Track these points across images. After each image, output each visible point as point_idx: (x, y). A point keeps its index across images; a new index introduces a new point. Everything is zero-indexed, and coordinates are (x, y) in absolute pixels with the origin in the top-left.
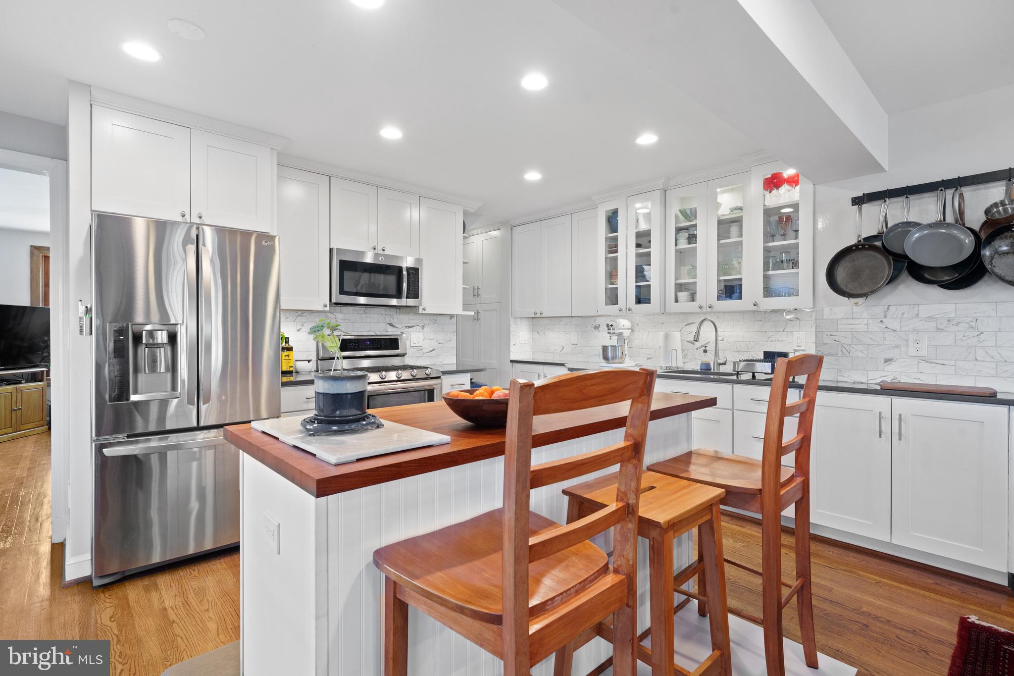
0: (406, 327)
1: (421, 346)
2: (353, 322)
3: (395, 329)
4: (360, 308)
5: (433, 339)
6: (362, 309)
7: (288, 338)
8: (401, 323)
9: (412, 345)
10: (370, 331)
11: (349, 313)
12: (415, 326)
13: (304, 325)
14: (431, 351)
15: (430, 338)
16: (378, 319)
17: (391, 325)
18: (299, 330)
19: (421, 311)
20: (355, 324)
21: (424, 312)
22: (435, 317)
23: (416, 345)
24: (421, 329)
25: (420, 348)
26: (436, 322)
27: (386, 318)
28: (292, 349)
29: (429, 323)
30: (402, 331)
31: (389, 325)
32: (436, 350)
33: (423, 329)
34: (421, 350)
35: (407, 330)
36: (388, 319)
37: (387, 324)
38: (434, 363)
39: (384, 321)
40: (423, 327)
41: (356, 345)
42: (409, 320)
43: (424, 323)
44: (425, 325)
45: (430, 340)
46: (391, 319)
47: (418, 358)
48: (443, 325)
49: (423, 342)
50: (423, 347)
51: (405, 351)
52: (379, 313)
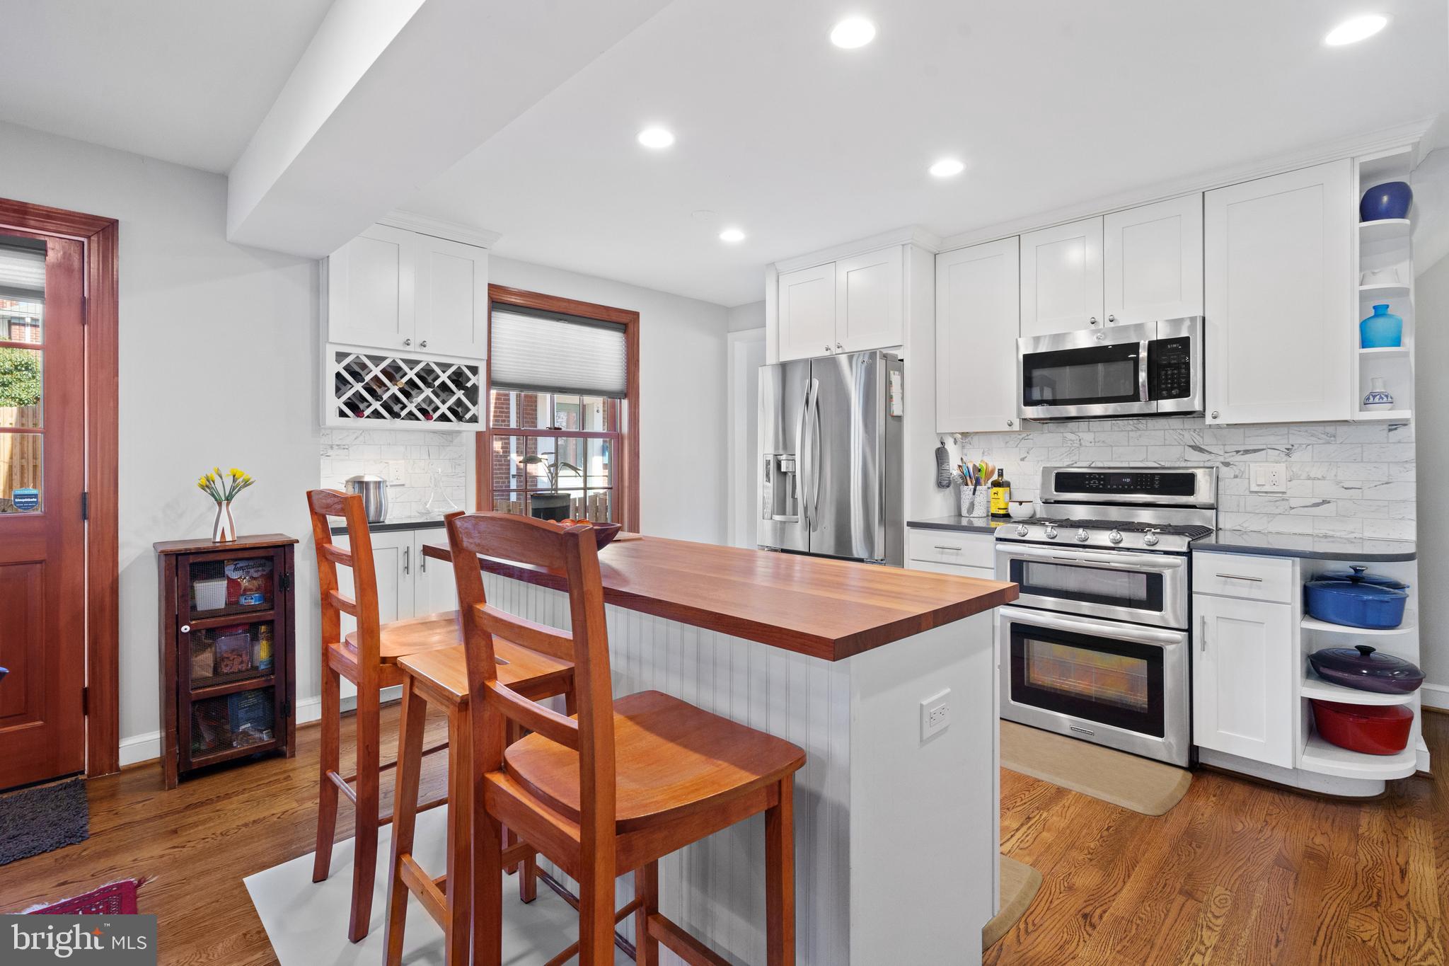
0: (1238, 452)
1: (1283, 493)
2: (1111, 446)
3: (1207, 456)
4: (1126, 422)
5: (1324, 478)
6: (1131, 422)
7: (1002, 470)
8: (1224, 445)
9: (1254, 488)
10: (1146, 460)
12: (1263, 450)
13: (1030, 452)
14: (1316, 505)
15: (1312, 475)
16: (1165, 439)
17: (1196, 448)
18: (1023, 459)
19: (1209, 420)
20: (1114, 448)
21: (1217, 421)
22: (1330, 429)
23: (1264, 489)
24: (1283, 455)
25: (1281, 495)
26: (1332, 438)
27: (1183, 435)
28: (1008, 485)
29: (1308, 442)
30: (1227, 460)
31: (1190, 449)
32: (1335, 503)
33: (1288, 455)
34: (1283, 500)
35: (1239, 458)
36: (1189, 437)
37: (1186, 447)
38: (1327, 532)
39: (1180, 441)
40: (1289, 451)
41: (1102, 482)
42: (1245, 437)
43: (1291, 442)
44: (1296, 447)
45: (1314, 479)
46: (1198, 437)
47: (1274, 517)
48: (1360, 445)
49: (1288, 483)
50: (1288, 495)
51: (1211, 501)
52: (1167, 427)
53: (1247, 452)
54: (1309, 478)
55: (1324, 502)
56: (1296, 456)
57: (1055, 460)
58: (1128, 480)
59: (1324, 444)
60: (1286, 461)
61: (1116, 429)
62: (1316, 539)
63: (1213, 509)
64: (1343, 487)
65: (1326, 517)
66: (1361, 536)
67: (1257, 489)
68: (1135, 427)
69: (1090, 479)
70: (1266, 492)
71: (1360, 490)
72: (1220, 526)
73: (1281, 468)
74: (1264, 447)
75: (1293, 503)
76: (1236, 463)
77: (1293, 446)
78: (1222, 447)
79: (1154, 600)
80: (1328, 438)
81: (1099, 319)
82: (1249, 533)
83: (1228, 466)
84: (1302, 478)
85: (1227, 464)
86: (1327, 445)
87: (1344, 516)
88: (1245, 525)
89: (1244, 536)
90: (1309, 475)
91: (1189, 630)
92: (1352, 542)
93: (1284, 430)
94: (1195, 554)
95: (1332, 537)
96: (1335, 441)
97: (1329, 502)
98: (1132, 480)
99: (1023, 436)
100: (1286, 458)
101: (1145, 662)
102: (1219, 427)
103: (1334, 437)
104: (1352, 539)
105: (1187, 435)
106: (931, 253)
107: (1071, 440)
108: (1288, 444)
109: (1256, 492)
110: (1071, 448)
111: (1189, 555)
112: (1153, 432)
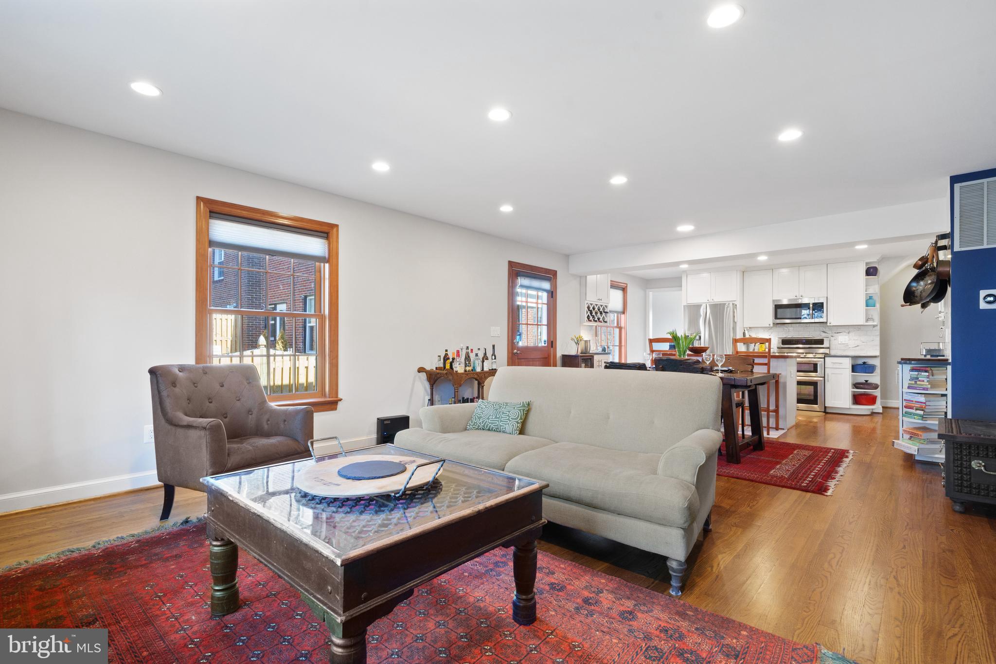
0: (835, 333)
2: (799, 331)
3: (828, 335)
5: (857, 340)
10: (809, 335)
14: (856, 347)
16: (815, 329)
17: (824, 332)
19: (828, 324)
21: (830, 324)
22: (859, 327)
23: (842, 343)
24: (847, 334)
25: (846, 344)
29: (854, 330)
36: (822, 329)
37: (821, 332)
38: (858, 351)
41: (797, 342)
44: (850, 331)
47: (845, 351)
48: (866, 331)
49: (849, 341)
51: (828, 346)
53: (838, 333)
54: (854, 340)
55: (858, 346)
56: (850, 334)
58: (804, 341)
59: (857, 331)
61: (800, 326)
63: (829, 348)
64: (862, 342)
68: (806, 326)
71: (866, 342)
72: (831, 351)
73: (847, 337)
74: (842, 331)
75: (850, 346)
76: (835, 336)
78: (831, 332)
79: (815, 370)
80: (858, 329)
81: (798, 295)
84: (852, 340)
85: (832, 336)
88: (838, 351)
89: (838, 353)
91: (824, 377)
92: (863, 354)
93: (847, 327)
94: (825, 358)
101: (813, 387)
102: (830, 326)
103: (860, 329)
106: (742, 272)
107: (788, 330)
108: (848, 331)
109: (840, 344)
110: (788, 332)
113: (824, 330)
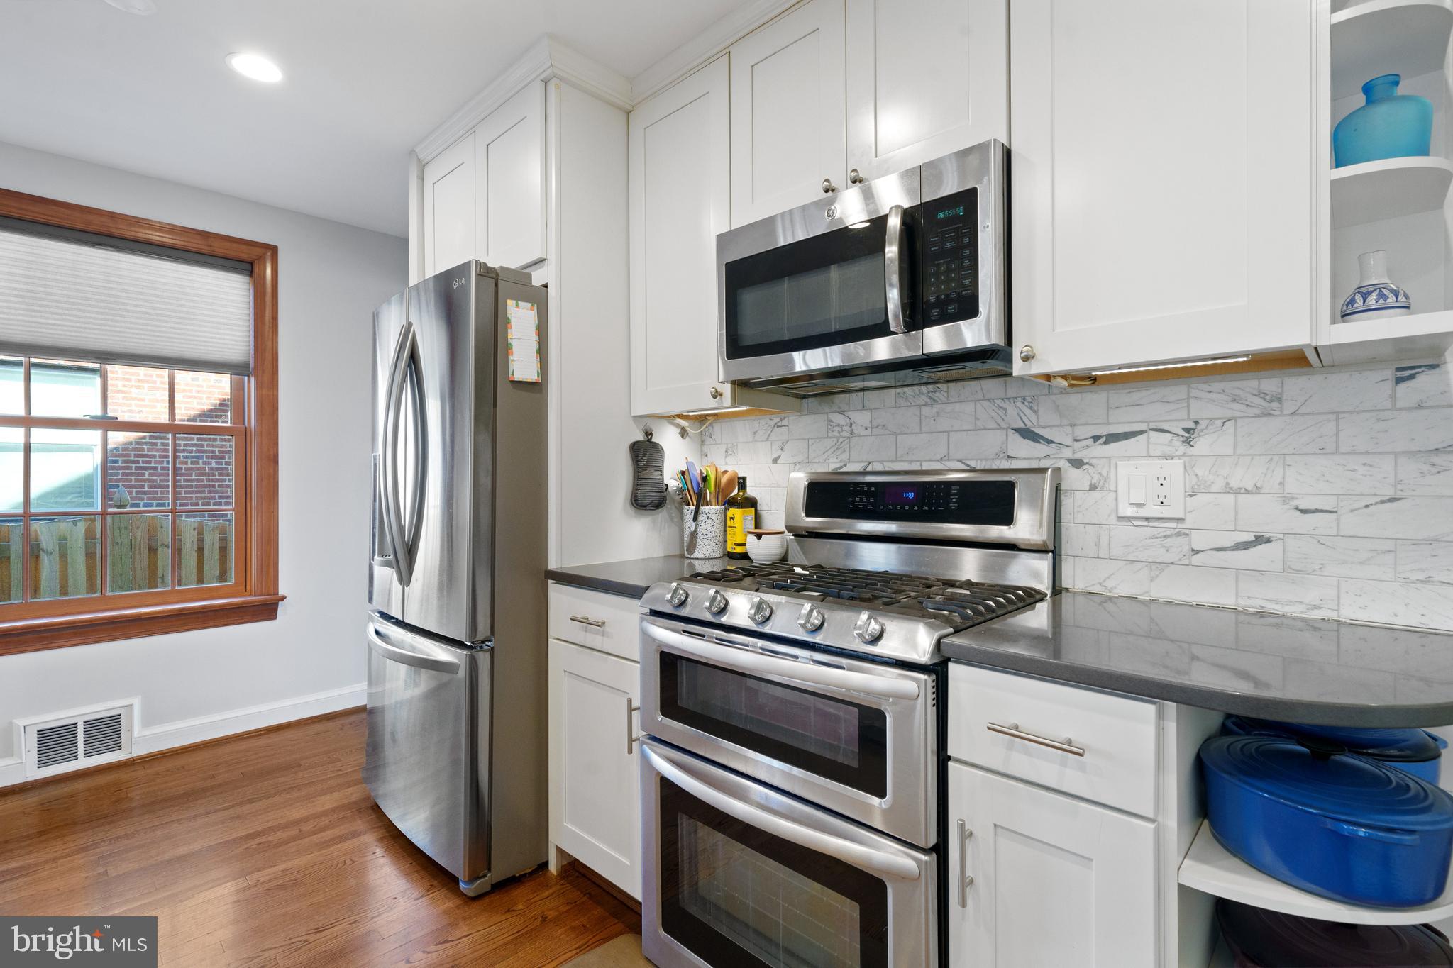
0: (1096, 438)
1: (1179, 520)
3: (1042, 449)
5: (1257, 490)
7: (744, 479)
8: (1073, 425)
9: (1125, 511)
11: (884, 408)
12: (1142, 432)
13: (785, 448)
14: (1243, 546)
15: (1235, 484)
16: (976, 419)
17: (1028, 434)
18: (775, 461)
19: (1018, 368)
20: (900, 437)
23: (1143, 513)
24: (1177, 442)
25: (1173, 525)
26: (1275, 405)
27: (1005, 409)
28: (751, 503)
29: (1229, 414)
30: (1077, 456)
31: (1017, 435)
32: (1281, 542)
33: (1187, 442)
34: (1179, 534)
35: (1100, 450)
37: (1011, 432)
38: (1264, 604)
39: (999, 421)
40: (1189, 435)
41: (872, 500)
42: (1109, 408)
43: (1194, 416)
44: (1203, 424)
45: (1238, 491)
46: (1028, 412)
47: (1162, 570)
48: (1333, 417)
49: (1189, 499)
50: (1188, 524)
51: (1045, 536)
52: (980, 396)
53: (1112, 438)
54: (1228, 490)
55: (1260, 540)
56: (1202, 444)
57: (816, 460)
58: (911, 495)
59: (1258, 416)
60: (1184, 455)
61: (903, 403)
62: (1242, 617)
63: (1047, 552)
64: (1297, 509)
65: (1262, 572)
66: (1333, 615)
67: (1130, 511)
68: (930, 398)
69: (856, 493)
70: (1147, 519)
71: (1334, 515)
72: (1066, 582)
73: (1175, 469)
74: (1143, 427)
75: (1198, 541)
76: (1094, 461)
77: (1196, 422)
78: (1069, 430)
80: (1266, 404)
81: (837, 180)
82: (1115, 600)
83: (1078, 468)
84: (1214, 489)
85: (1077, 463)
86: (1265, 419)
87: (1298, 571)
88: (1109, 584)
89: (1109, 606)
90: (1228, 484)
91: (940, 849)
92: (1315, 629)
94: (953, 669)
95: (1275, 615)
96: (1281, 409)
97: (1268, 541)
98: (916, 495)
99: (776, 420)
100: (1183, 449)
103: (1280, 400)
104: (1315, 620)
105: (1011, 410)
106: (620, 108)
107: (839, 425)
108: (1189, 418)
109: (1129, 518)
110: (838, 438)
111: (938, 671)
112: (958, 405)
113: (1031, 421)
